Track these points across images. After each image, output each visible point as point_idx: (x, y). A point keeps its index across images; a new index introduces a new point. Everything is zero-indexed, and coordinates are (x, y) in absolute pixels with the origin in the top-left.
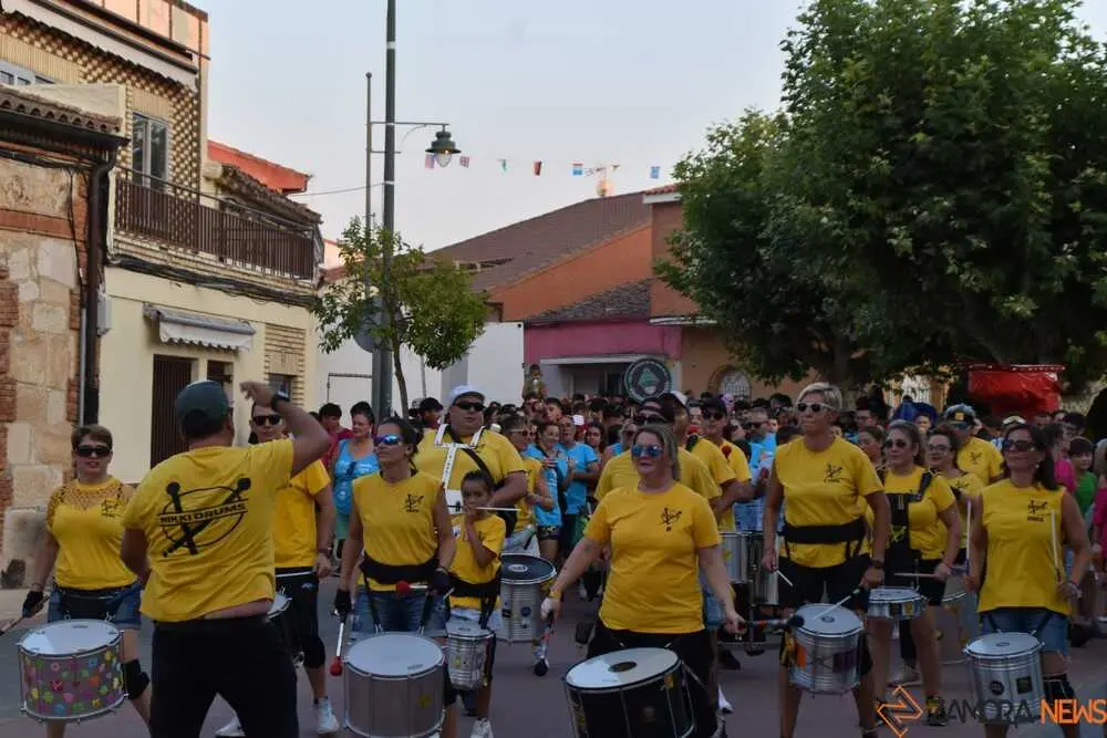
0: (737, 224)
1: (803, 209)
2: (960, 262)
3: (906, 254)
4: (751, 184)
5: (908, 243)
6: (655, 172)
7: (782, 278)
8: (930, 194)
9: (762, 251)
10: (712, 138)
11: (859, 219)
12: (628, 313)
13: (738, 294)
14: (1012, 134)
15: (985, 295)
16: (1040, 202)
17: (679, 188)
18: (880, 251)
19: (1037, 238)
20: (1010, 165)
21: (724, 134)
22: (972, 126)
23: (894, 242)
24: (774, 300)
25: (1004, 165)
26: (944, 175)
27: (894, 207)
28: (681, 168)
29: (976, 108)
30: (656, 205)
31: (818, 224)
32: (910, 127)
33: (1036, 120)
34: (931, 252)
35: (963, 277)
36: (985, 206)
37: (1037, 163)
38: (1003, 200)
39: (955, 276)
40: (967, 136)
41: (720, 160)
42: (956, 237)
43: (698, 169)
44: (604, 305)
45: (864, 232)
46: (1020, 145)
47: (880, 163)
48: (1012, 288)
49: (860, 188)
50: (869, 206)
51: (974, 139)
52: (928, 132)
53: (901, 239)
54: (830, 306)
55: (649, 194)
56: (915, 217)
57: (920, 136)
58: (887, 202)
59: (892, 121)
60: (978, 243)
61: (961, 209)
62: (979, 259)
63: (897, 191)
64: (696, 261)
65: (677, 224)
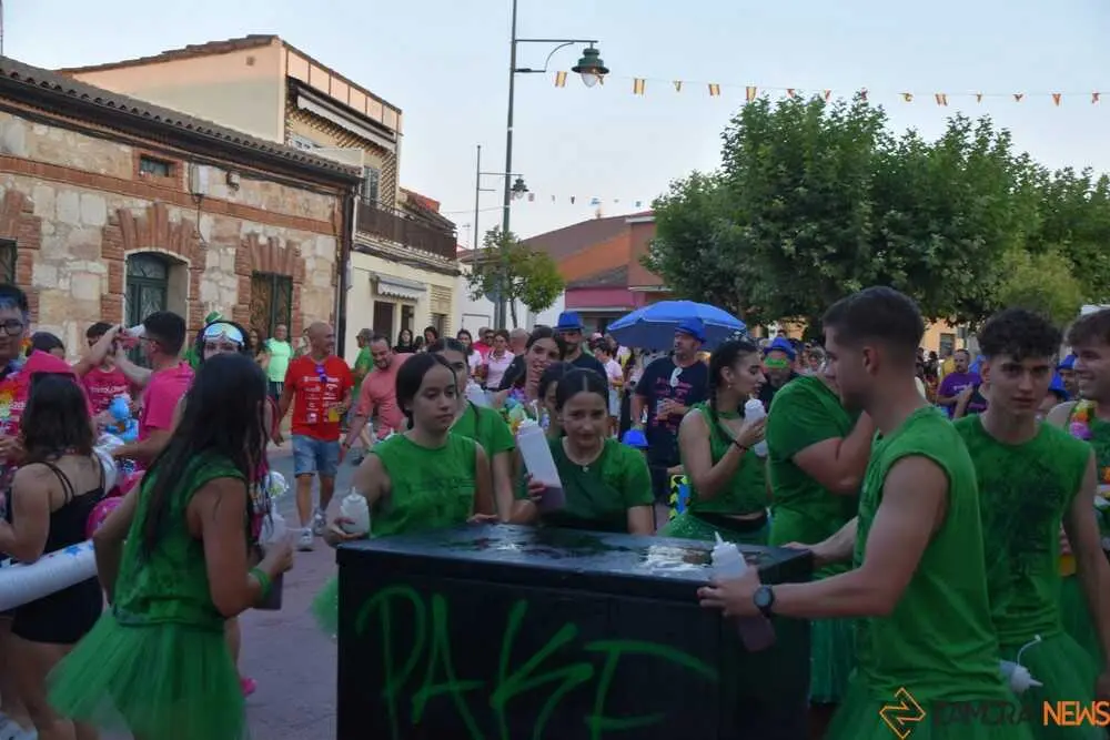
0: (687, 235)
1: (735, 228)
2: (821, 260)
3: (791, 255)
4: (695, 213)
5: (793, 248)
6: (638, 204)
7: (711, 266)
8: (804, 222)
9: (701, 251)
10: (672, 187)
11: (765, 234)
12: (614, 283)
13: (686, 275)
14: (852, 189)
15: (833, 279)
16: (867, 227)
17: (654, 214)
18: (776, 253)
19: (864, 249)
20: (849, 207)
21: (680, 184)
22: (830, 185)
23: (785, 247)
24: (707, 278)
25: (846, 207)
26: (813, 211)
27: (784, 229)
28: (656, 203)
29: (832, 174)
30: (633, 224)
31: (742, 236)
32: (795, 183)
33: (865, 183)
34: (804, 254)
35: (823, 268)
36: (836, 229)
37: (865, 207)
38: (845, 226)
39: (818, 268)
40: (827, 190)
41: (677, 199)
42: (818, 246)
43: (666, 203)
44: (600, 279)
45: (768, 242)
46: (856, 196)
47: (778, 203)
48: (848, 275)
49: (766, 216)
50: (772, 227)
51: (831, 191)
52: (806, 187)
53: (789, 246)
54: (739, 282)
55: (629, 217)
56: (796, 234)
57: (801, 189)
58: (781, 225)
59: (786, 181)
60: (831, 250)
61: (822, 231)
62: (831, 258)
63: (787, 219)
64: (662, 255)
65: (652, 234)
